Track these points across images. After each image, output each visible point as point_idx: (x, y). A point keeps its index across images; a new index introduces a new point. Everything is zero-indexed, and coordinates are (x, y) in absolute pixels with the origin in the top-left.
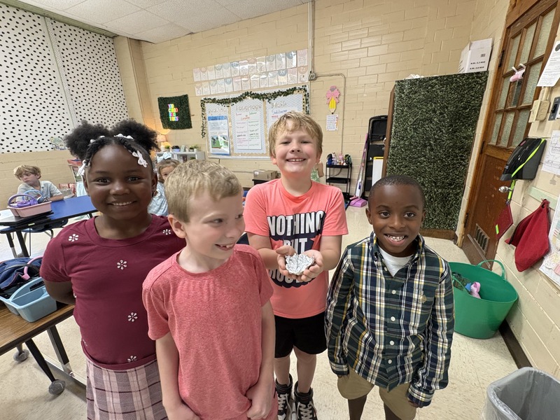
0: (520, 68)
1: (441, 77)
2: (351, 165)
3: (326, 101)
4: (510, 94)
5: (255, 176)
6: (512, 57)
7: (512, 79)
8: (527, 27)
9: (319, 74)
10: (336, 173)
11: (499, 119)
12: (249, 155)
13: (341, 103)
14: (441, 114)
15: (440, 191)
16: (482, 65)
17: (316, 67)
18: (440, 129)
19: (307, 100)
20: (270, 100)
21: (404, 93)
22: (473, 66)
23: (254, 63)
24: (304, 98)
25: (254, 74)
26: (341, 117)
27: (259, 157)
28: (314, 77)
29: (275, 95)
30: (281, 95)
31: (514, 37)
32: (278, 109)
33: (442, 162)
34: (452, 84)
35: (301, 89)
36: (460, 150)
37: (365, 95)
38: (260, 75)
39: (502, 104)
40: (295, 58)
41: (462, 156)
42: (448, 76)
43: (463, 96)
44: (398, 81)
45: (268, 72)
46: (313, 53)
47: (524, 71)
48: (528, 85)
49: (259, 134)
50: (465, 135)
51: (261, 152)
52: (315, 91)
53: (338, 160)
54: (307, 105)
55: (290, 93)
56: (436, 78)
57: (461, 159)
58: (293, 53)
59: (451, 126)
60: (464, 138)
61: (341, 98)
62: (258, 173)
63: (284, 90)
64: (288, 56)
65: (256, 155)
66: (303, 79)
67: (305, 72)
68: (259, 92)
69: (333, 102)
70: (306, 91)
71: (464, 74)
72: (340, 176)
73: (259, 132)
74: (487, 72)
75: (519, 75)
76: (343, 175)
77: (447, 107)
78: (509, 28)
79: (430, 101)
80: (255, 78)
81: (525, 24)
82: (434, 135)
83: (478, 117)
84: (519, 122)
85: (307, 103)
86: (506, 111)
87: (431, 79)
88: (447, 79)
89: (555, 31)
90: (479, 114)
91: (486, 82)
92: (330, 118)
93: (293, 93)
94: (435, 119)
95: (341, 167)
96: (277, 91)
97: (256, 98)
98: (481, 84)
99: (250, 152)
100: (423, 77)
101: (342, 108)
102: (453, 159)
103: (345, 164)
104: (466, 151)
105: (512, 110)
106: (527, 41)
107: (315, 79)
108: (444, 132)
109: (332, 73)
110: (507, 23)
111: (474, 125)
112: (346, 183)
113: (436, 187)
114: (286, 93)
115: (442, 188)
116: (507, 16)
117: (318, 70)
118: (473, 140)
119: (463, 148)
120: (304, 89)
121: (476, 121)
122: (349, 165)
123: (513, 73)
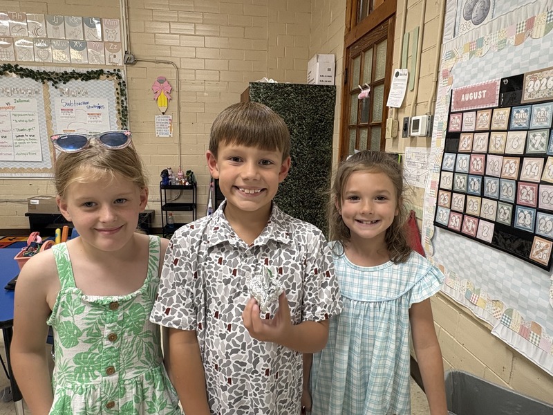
0: (365, 88)
1: (295, 85)
2: (195, 184)
3: (152, 96)
4: (360, 111)
5: (31, 206)
6: (356, 76)
7: (360, 96)
8: (365, 50)
9: (140, 58)
10: (174, 196)
11: (353, 134)
12: (15, 170)
13: (175, 101)
14: (300, 125)
15: (308, 211)
16: (329, 79)
17: (134, 46)
18: (300, 141)
19: (122, 90)
20: (56, 83)
21: (260, 97)
22: (322, 78)
23: (22, 21)
24: (119, 87)
25: (23, 37)
26: (176, 120)
27: (37, 175)
28: (131, 61)
29: (66, 77)
30: (76, 79)
31: (354, 58)
32: (72, 100)
33: (307, 178)
34: (307, 94)
35: (111, 74)
36: (321, 165)
37: (205, 94)
38: (35, 40)
39: (353, 120)
40: (98, 27)
41: (323, 172)
42: (302, 85)
43: (317, 108)
44: (252, 83)
45: (51, 39)
46: (128, 27)
47: (369, 90)
48: (374, 104)
49: (37, 137)
50: (323, 149)
51: (41, 166)
52: (134, 81)
53: (177, 178)
54: (123, 98)
55: (94, 78)
56: (291, 85)
57: (324, 175)
58: (96, 22)
59: (310, 138)
60: (323, 152)
61: (174, 94)
62: (37, 202)
63: (84, 71)
64: (87, 22)
65: (31, 170)
66: (115, 61)
67: (118, 51)
68: (35, 69)
69: (163, 99)
70: (120, 77)
71: (316, 86)
72: (180, 201)
73: (36, 132)
74: (335, 86)
75: (365, 93)
76: (186, 198)
77: (304, 118)
78: (348, 48)
79: (288, 110)
80: (24, 44)
81: (363, 48)
82: (296, 148)
83: (332, 131)
84: (373, 138)
85: (122, 95)
86: (359, 127)
87: (286, 86)
88: (301, 89)
89: (390, 60)
90: (333, 128)
91: (335, 96)
92: (159, 119)
93: (98, 78)
94: (295, 130)
95: (182, 187)
96: (69, 70)
97: (27, 76)
98: (331, 98)
99: (18, 166)
100: (276, 82)
101: (176, 108)
102: (316, 176)
103: (187, 184)
104: (327, 166)
105: (364, 127)
106: (366, 63)
107: (133, 64)
108: (305, 145)
109: (158, 59)
110: (345, 44)
111: (330, 139)
112: (192, 210)
113: (304, 207)
114: (87, 77)
115: (310, 208)
116: (345, 37)
117: (137, 51)
118: (331, 154)
119: (323, 163)
120: (117, 75)
121: (331, 135)
122: (193, 186)
123: (359, 91)
